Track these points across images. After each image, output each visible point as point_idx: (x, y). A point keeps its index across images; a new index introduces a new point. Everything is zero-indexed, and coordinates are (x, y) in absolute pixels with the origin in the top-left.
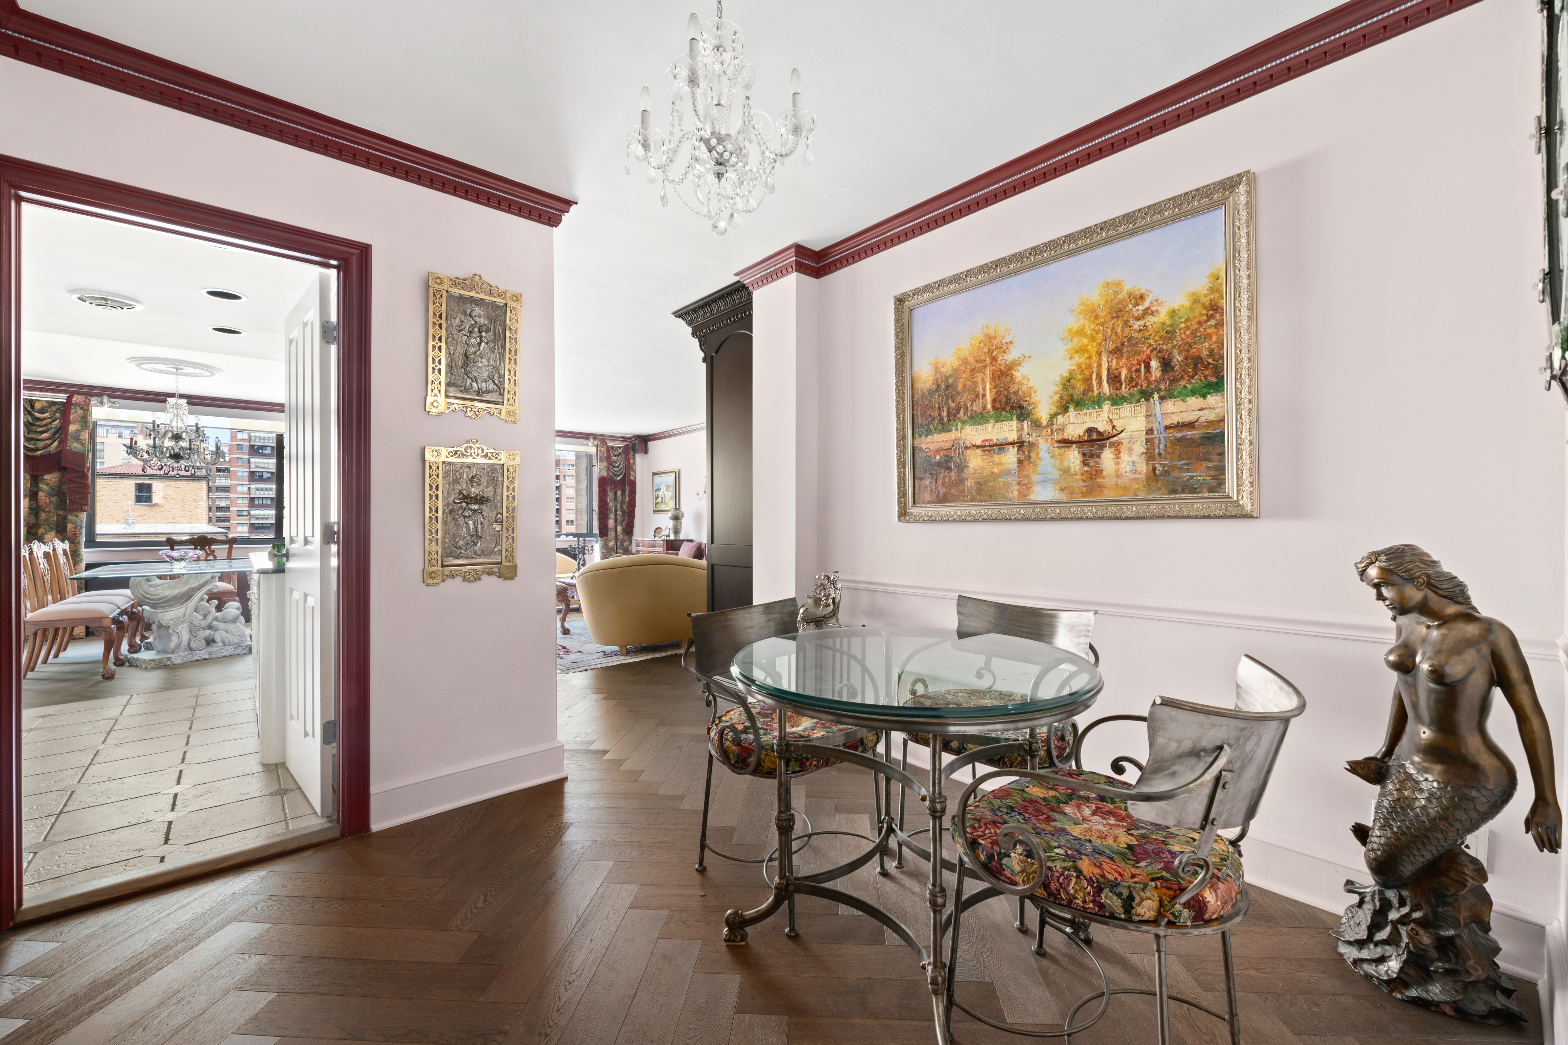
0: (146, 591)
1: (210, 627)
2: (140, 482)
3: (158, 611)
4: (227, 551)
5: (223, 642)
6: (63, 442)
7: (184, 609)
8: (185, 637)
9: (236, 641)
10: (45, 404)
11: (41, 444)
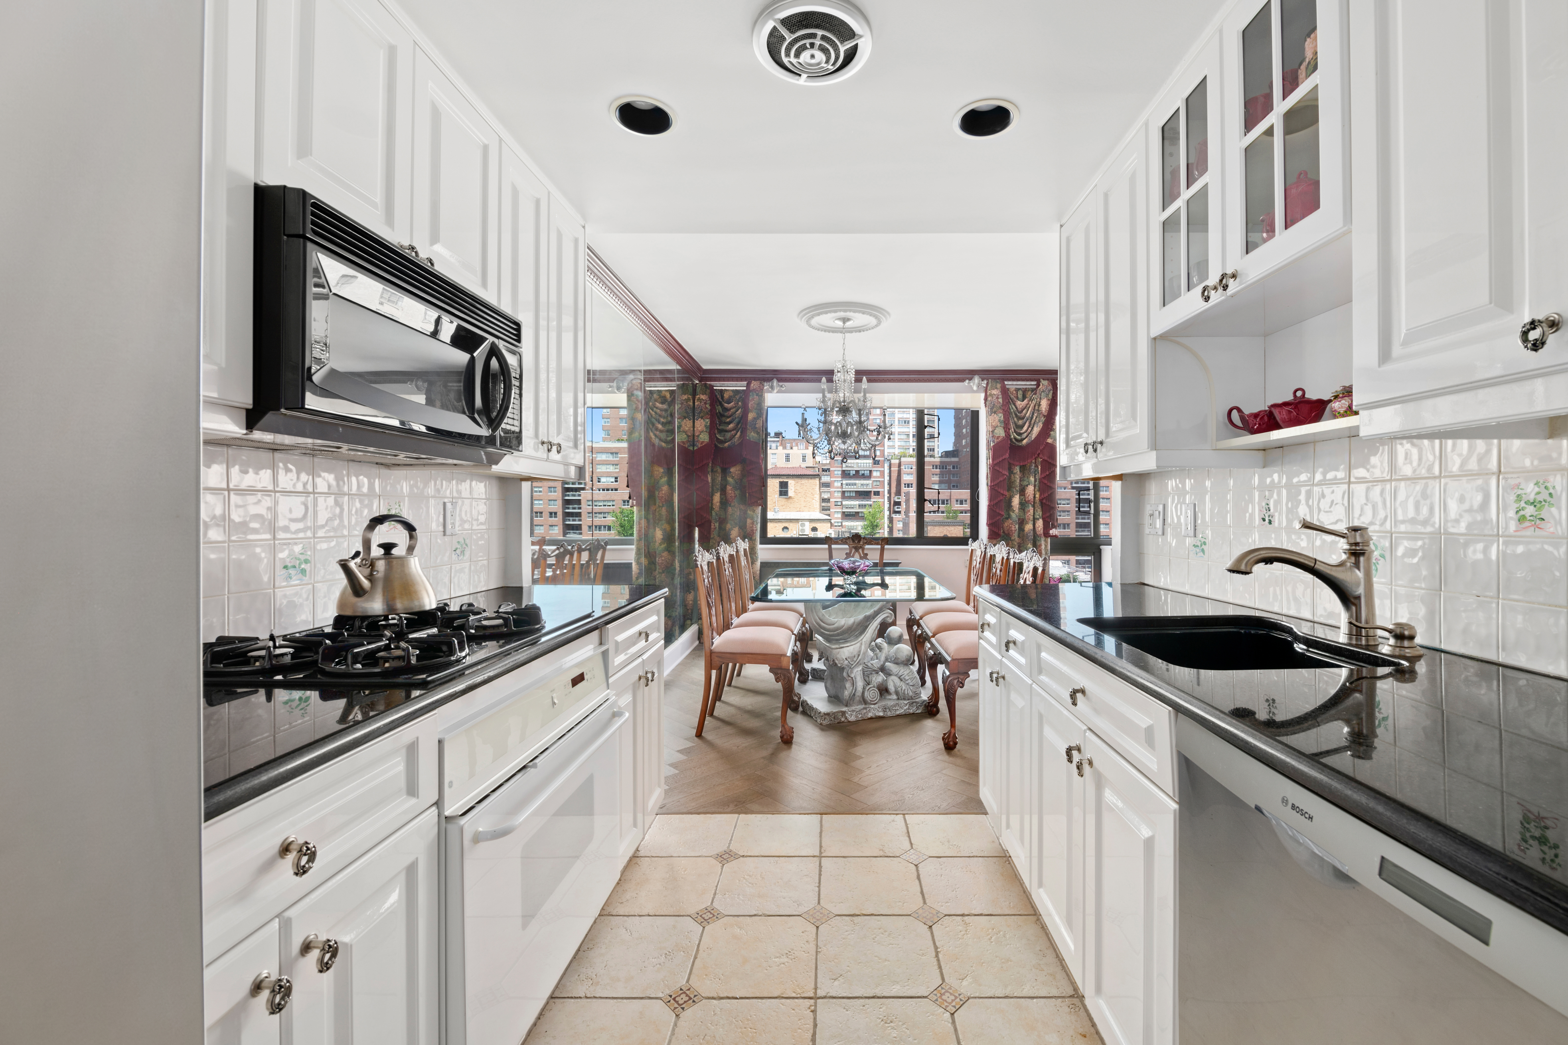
0: (822, 618)
1: (883, 669)
2: (782, 480)
3: (833, 647)
4: (879, 552)
5: (897, 693)
6: (744, 431)
7: (858, 645)
8: (860, 684)
9: (911, 694)
10: (732, 394)
11: (728, 435)
